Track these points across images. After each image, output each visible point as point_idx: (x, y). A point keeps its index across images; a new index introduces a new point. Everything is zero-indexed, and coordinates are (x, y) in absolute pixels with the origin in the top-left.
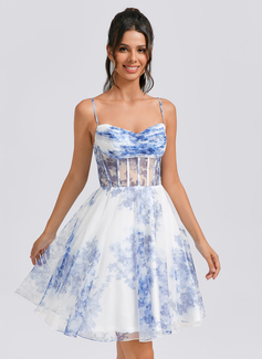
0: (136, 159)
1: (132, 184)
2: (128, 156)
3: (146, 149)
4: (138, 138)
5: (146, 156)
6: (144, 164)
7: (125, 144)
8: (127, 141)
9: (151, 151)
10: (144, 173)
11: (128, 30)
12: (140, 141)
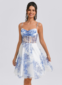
0: (27, 37)
1: (26, 43)
2: (25, 36)
3: (29, 34)
4: (27, 32)
5: (29, 36)
6: (29, 38)
7: (24, 33)
8: (25, 32)
9: (30, 35)
10: (29, 40)
11: (31, 6)
12: (28, 33)
